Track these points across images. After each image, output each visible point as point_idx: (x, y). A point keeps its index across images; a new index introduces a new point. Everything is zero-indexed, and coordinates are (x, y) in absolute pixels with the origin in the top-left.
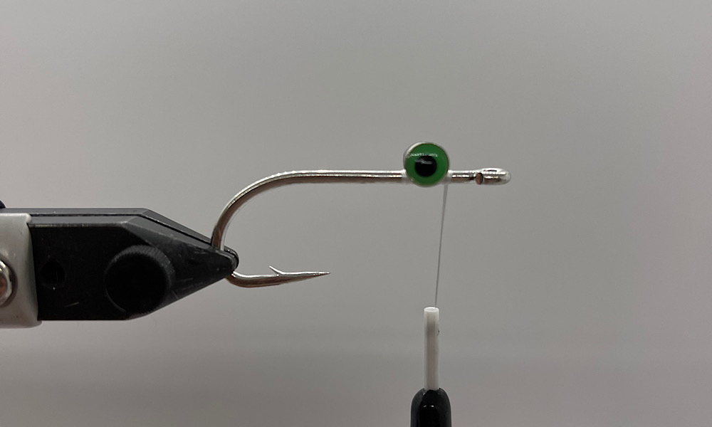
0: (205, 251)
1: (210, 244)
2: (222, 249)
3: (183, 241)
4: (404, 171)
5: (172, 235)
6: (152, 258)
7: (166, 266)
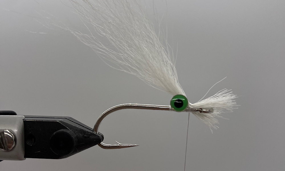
0: (90, 133)
1: (93, 131)
2: (98, 133)
3: (82, 129)
4: (170, 106)
5: (78, 126)
6: (68, 133)
7: (74, 137)
